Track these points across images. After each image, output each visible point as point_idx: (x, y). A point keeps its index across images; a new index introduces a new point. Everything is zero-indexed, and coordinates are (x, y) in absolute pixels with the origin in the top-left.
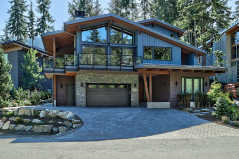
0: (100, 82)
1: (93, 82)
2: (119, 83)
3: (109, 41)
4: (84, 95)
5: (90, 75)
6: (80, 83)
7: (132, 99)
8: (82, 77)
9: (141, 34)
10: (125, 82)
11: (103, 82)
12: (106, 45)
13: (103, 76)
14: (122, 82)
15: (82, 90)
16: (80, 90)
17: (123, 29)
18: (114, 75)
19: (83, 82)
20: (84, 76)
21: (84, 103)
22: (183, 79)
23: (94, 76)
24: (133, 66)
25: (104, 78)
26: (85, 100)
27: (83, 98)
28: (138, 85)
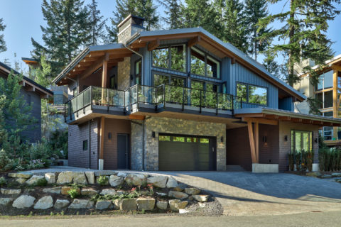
0: (178, 133)
1: (168, 132)
2: (202, 134)
3: (189, 71)
4: (156, 152)
5: (164, 121)
6: (150, 133)
7: (218, 160)
8: (153, 122)
9: (234, 65)
10: (210, 134)
11: (181, 132)
12: (186, 75)
13: (181, 123)
14: (205, 134)
15: (153, 144)
16: (150, 143)
17: (206, 54)
18: (195, 122)
19: (155, 130)
20: (156, 122)
21: (156, 165)
22: (292, 132)
23: (170, 122)
24: (232, 110)
25: (182, 126)
26: (157, 159)
27: (155, 156)
28: (225, 139)
